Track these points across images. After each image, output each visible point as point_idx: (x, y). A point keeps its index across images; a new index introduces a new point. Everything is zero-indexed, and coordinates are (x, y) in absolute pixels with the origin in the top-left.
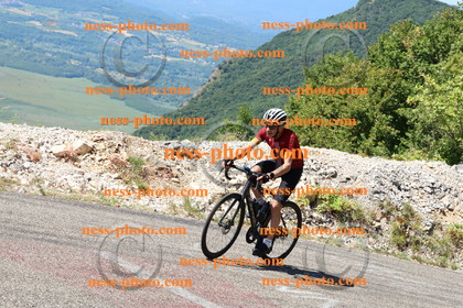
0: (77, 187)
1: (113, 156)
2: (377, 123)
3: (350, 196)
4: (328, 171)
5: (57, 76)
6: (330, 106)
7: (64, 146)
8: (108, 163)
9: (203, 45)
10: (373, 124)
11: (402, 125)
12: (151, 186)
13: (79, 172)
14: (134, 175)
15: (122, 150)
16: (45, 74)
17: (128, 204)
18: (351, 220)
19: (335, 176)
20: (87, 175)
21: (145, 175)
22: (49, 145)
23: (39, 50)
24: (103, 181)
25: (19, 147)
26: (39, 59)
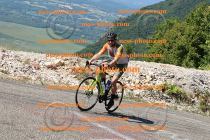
0: (57, 81)
1: (72, 67)
2: (190, 51)
3: (181, 87)
4: (170, 75)
5: (37, 27)
6: (168, 43)
7: (50, 62)
8: (70, 70)
9: (106, 13)
10: (188, 52)
11: (202, 52)
13: (58, 74)
14: (82, 76)
15: (77, 65)
16: (31, 26)
18: (181, 98)
19: (173, 77)
20: (61, 76)
21: (87, 76)
22: (43, 62)
23: (29, 15)
24: (68, 78)
25: (31, 63)
26: (29, 19)
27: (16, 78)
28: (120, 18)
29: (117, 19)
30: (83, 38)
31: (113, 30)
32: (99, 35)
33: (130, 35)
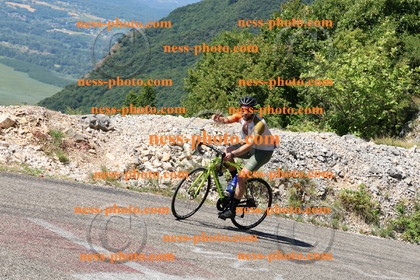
0: (2, 159)
1: (35, 129)
2: (270, 95)
6: (227, 79)
8: (30, 136)
9: (103, 20)
10: (266, 96)
11: (293, 96)
12: (69, 158)
13: (4, 145)
14: (54, 147)
15: (43, 124)
17: (51, 174)
20: (12, 148)
21: (64, 146)
24: (26, 153)
30: (58, 71)
32: (90, 64)
33: (153, 63)
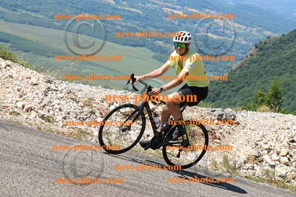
5: (124, 45)
9: (244, 27)
16: (114, 42)
21: (193, 135)
22: (117, 105)
23: (111, 23)
25: (94, 105)
26: (110, 30)
27: (65, 130)
28: (269, 37)
29: (263, 39)
31: (254, 57)
32: (229, 64)
